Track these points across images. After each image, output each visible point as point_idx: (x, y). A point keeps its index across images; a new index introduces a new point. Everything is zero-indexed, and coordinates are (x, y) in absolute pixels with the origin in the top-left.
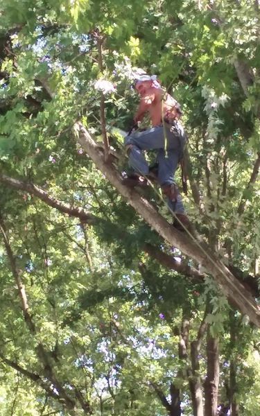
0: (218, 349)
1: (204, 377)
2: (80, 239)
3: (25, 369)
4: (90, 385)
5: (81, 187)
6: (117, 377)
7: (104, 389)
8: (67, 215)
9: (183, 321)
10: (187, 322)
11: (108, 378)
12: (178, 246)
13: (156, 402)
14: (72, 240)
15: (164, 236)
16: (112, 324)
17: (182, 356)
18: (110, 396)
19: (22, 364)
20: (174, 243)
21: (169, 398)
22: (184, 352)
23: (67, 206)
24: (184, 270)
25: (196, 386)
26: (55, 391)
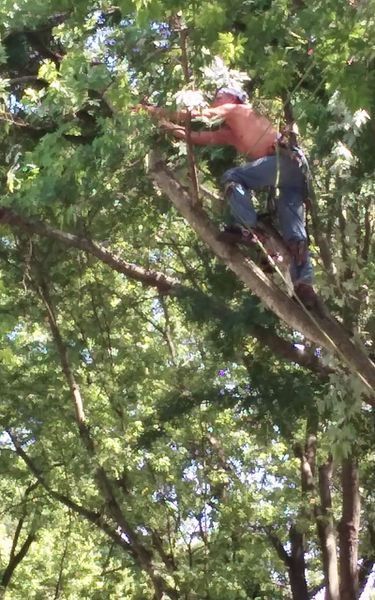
0: (358, 476)
1: (338, 517)
2: (159, 318)
3: (80, 505)
4: (173, 528)
5: (159, 243)
6: (213, 515)
7: (194, 534)
8: (140, 284)
9: (307, 437)
10: (312, 438)
11: (199, 517)
12: (300, 328)
13: (269, 553)
14: (146, 320)
15: (279, 314)
16: (205, 440)
17: (307, 487)
18: (203, 544)
19: (75, 498)
20: (294, 324)
21: (288, 547)
22: (309, 481)
23: (141, 270)
24: (309, 361)
25: (327, 530)
26: (124, 536)
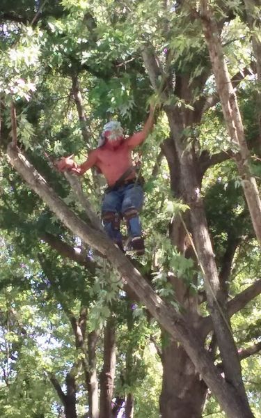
0: (116, 339)
13: (50, 392)
16: (10, 312)
18: (6, 385)
21: (64, 389)
22: (81, 339)
